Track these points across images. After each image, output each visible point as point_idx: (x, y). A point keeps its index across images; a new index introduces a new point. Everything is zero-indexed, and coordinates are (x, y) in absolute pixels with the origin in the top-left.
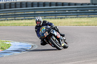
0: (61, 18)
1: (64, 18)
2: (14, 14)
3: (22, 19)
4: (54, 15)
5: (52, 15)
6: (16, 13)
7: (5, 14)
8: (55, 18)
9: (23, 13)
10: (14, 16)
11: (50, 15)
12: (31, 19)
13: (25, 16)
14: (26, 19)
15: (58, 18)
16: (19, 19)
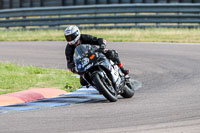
0: (190, 27)
1: (196, 27)
2: (93, 15)
3: (111, 28)
4: (177, 20)
5: (173, 20)
6: (98, 15)
7: (75, 16)
8: (179, 27)
9: (112, 15)
10: (93, 21)
11: (167, 20)
12: (130, 27)
13: (117, 20)
14: (118, 28)
15: (184, 27)
16: (105, 28)
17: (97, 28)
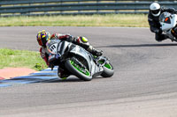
17: (62, 15)
